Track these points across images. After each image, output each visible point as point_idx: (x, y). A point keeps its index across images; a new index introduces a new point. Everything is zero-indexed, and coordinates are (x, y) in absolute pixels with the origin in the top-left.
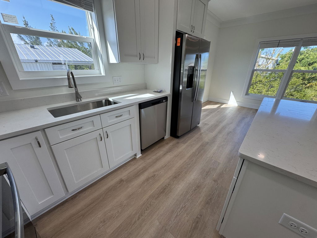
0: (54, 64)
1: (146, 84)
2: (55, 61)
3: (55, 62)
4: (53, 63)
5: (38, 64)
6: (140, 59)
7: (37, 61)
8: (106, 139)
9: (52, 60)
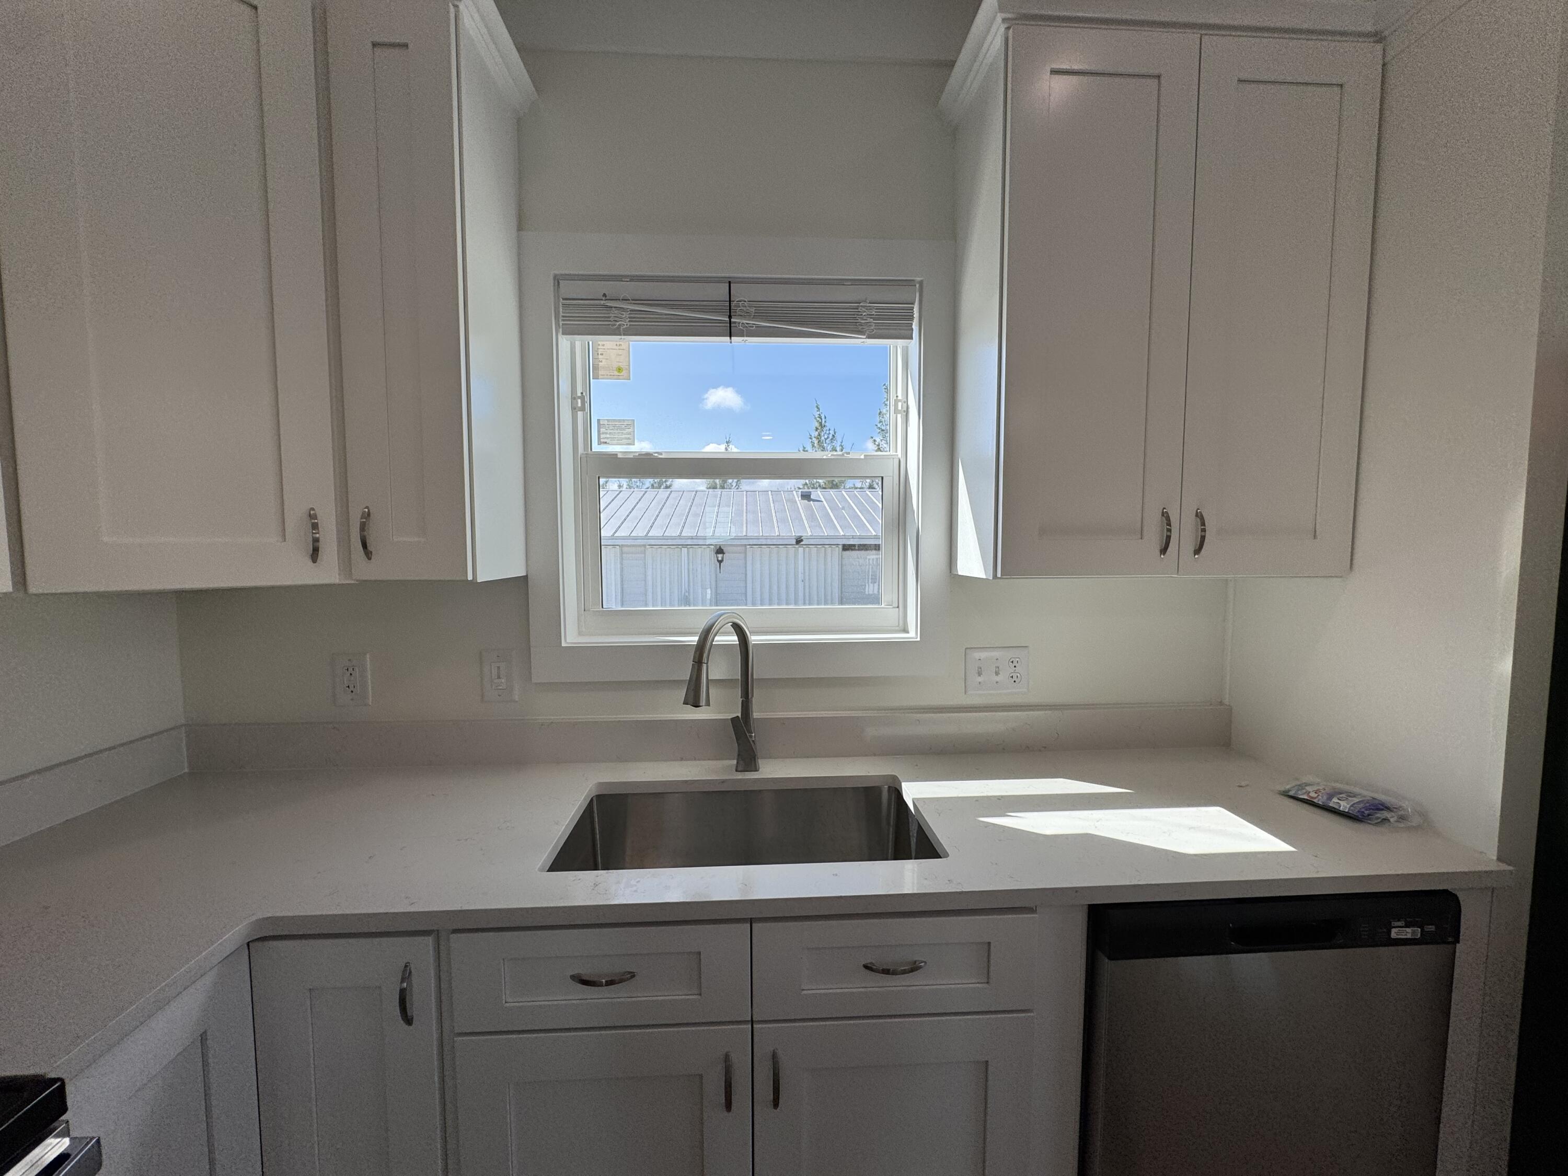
0: (846, 548)
1: (1230, 710)
2: (853, 537)
3: (851, 542)
4: (844, 546)
5: (801, 550)
6: (1164, 551)
7: (802, 541)
8: (764, 1111)
9: (844, 537)
